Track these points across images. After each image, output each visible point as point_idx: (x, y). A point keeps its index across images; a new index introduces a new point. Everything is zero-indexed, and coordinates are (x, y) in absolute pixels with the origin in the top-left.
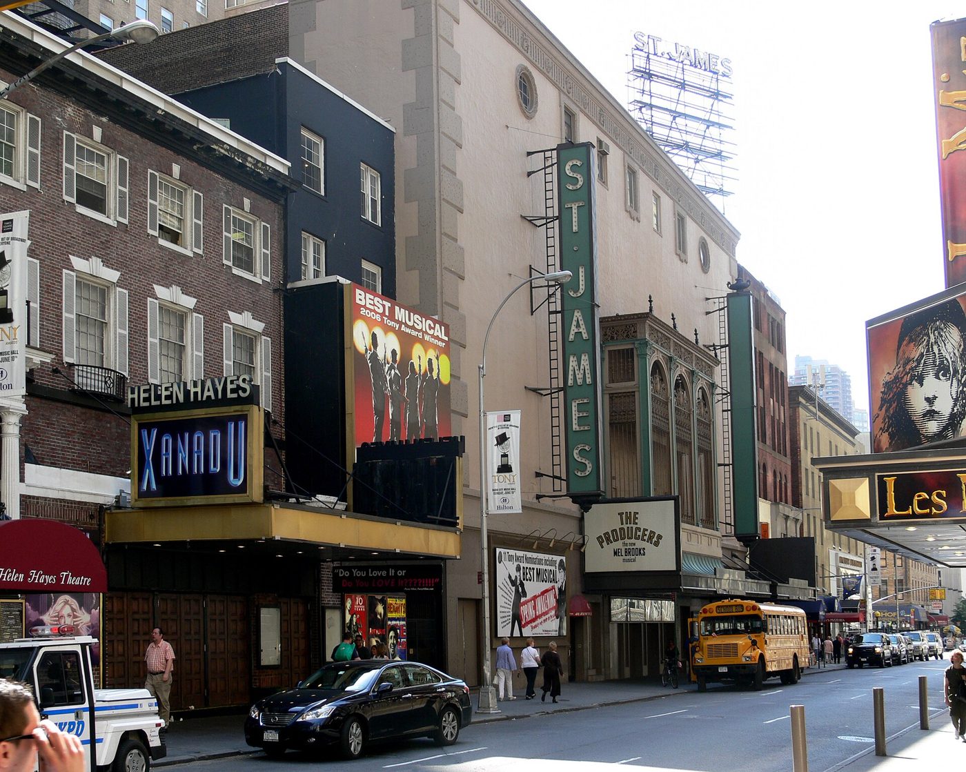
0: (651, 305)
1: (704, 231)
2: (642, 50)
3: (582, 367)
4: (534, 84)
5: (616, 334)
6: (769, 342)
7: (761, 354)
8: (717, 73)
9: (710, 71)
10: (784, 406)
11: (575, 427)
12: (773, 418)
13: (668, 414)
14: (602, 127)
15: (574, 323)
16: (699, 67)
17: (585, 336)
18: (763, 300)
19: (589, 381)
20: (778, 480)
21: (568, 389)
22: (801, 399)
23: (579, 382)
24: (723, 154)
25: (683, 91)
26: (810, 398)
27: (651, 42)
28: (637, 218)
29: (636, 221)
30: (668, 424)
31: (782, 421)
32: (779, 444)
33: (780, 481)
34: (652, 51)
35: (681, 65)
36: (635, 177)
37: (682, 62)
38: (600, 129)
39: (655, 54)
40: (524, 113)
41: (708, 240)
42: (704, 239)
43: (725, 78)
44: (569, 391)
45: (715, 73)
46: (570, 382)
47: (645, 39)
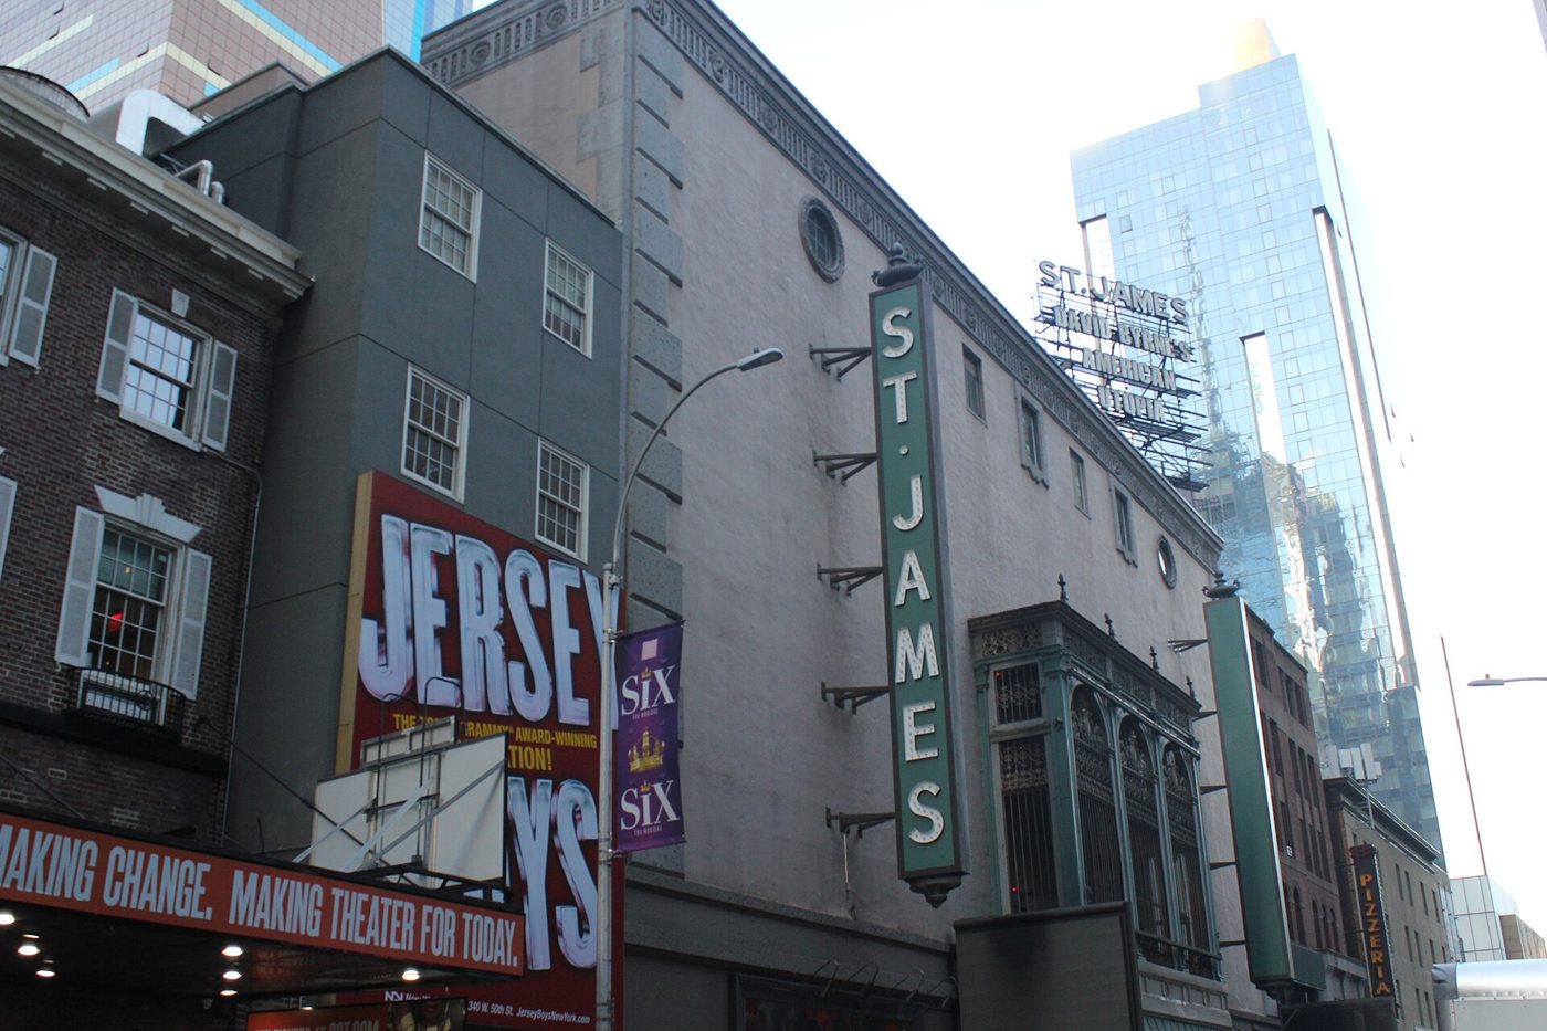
0: (1063, 589)
1: (1164, 526)
2: (1052, 286)
3: (921, 648)
4: (838, 233)
5: (1006, 642)
6: (1285, 710)
7: (1273, 723)
8: (1166, 319)
9: (1156, 316)
10: (1318, 806)
11: (911, 754)
12: (1303, 822)
13: (1109, 777)
14: (971, 330)
15: (905, 575)
16: (1139, 310)
17: (924, 594)
18: (1269, 646)
19: (933, 670)
20: (1321, 917)
21: (897, 689)
22: (1343, 798)
23: (916, 674)
24: (1186, 430)
25: (1117, 344)
26: (1358, 799)
27: (1065, 275)
28: (1043, 481)
29: (1041, 485)
30: (1111, 794)
31: (1318, 828)
32: (1317, 862)
33: (1324, 919)
34: (1067, 287)
35: (1112, 307)
36: (1035, 422)
37: (1113, 303)
38: (967, 332)
39: (1072, 292)
40: (816, 268)
41: (1171, 541)
42: (1163, 537)
43: (1179, 326)
44: (899, 693)
45: (1162, 318)
46: (900, 677)
47: (1056, 271)
